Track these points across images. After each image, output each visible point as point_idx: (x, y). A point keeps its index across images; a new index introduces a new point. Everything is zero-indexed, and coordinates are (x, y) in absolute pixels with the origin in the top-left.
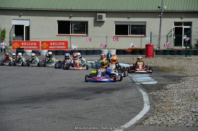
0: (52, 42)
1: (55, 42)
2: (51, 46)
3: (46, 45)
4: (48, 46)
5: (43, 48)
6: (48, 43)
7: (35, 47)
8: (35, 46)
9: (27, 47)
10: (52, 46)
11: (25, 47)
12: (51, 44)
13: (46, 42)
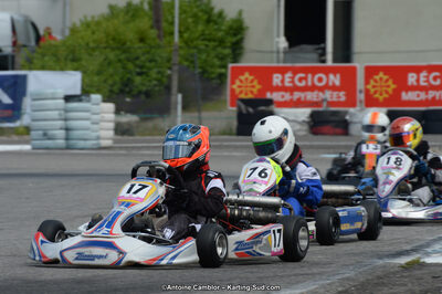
0: (418, 70)
1: (431, 69)
2: (413, 88)
3: (385, 86)
4: (397, 93)
5: (371, 102)
6: (398, 74)
7: (328, 95)
8: (334, 88)
9: (297, 95)
10: (418, 88)
11: (287, 97)
12: (412, 79)
13: (387, 70)
